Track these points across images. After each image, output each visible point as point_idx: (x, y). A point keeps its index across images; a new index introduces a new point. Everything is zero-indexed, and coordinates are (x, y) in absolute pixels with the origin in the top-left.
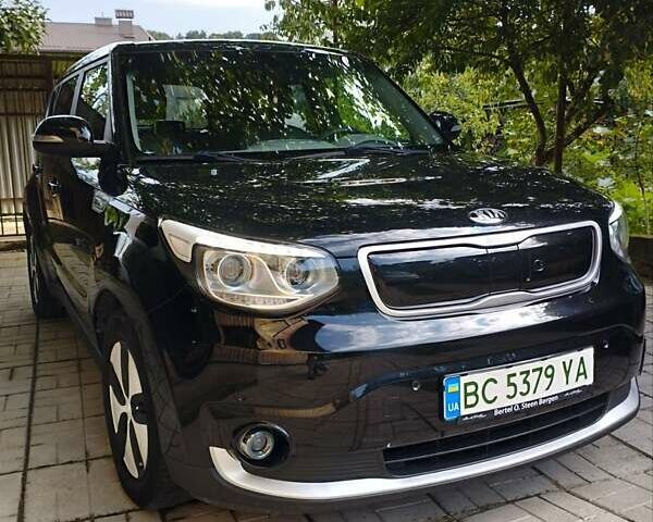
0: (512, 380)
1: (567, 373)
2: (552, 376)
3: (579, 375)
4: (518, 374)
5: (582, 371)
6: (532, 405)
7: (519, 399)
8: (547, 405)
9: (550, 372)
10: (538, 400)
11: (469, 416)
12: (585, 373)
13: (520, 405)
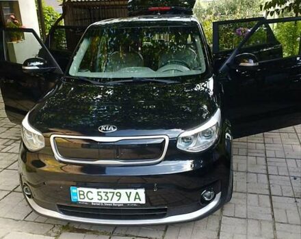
0: (100, 194)
1: (129, 197)
2: (120, 196)
3: (135, 198)
4: (102, 192)
5: (137, 197)
6: (109, 205)
7: (103, 201)
9: (118, 194)
10: (112, 204)
11: (81, 202)
12: (139, 198)
13: (103, 204)
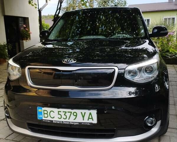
0: (60, 113)
1: (83, 117)
2: (76, 116)
4: (62, 112)
5: (90, 117)
6: (67, 123)
7: (62, 120)
8: (74, 125)
9: (75, 114)
10: (70, 122)
11: (45, 120)
12: (92, 118)
13: (63, 122)
